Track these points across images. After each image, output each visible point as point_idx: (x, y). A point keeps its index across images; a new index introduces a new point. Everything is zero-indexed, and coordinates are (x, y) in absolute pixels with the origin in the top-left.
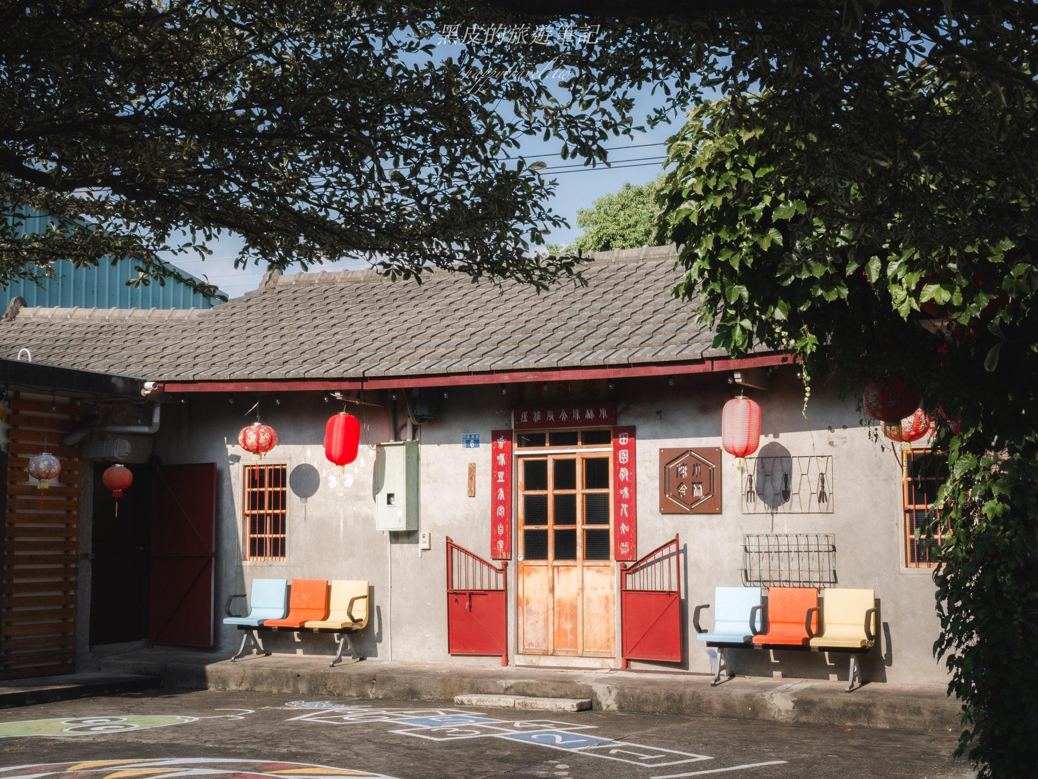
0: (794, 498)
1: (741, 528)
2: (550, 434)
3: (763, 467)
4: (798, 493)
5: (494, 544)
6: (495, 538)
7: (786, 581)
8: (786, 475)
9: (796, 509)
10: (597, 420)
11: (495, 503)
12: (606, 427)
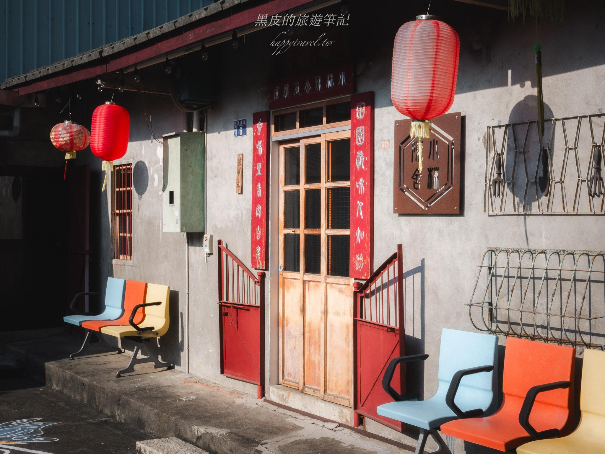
0: (556, 189)
1: (487, 239)
2: (300, 111)
3: (515, 139)
4: (562, 182)
5: (253, 251)
6: (255, 243)
7: (542, 327)
8: (545, 152)
9: (557, 208)
10: (337, 90)
11: (256, 201)
12: (346, 97)
